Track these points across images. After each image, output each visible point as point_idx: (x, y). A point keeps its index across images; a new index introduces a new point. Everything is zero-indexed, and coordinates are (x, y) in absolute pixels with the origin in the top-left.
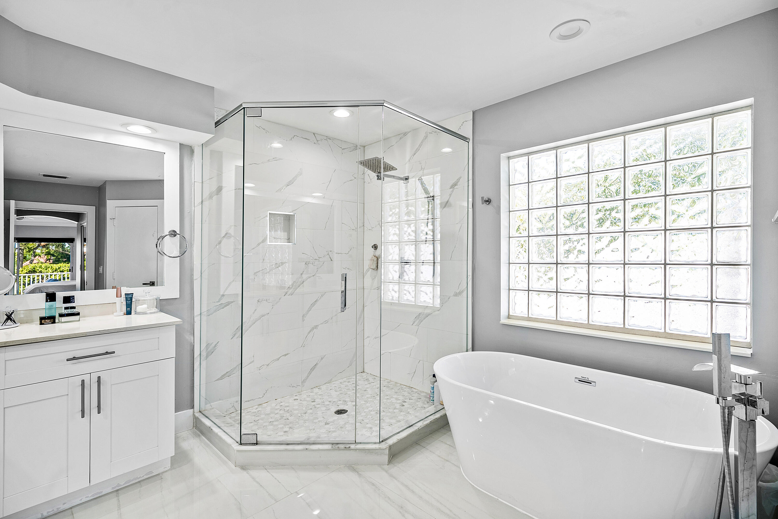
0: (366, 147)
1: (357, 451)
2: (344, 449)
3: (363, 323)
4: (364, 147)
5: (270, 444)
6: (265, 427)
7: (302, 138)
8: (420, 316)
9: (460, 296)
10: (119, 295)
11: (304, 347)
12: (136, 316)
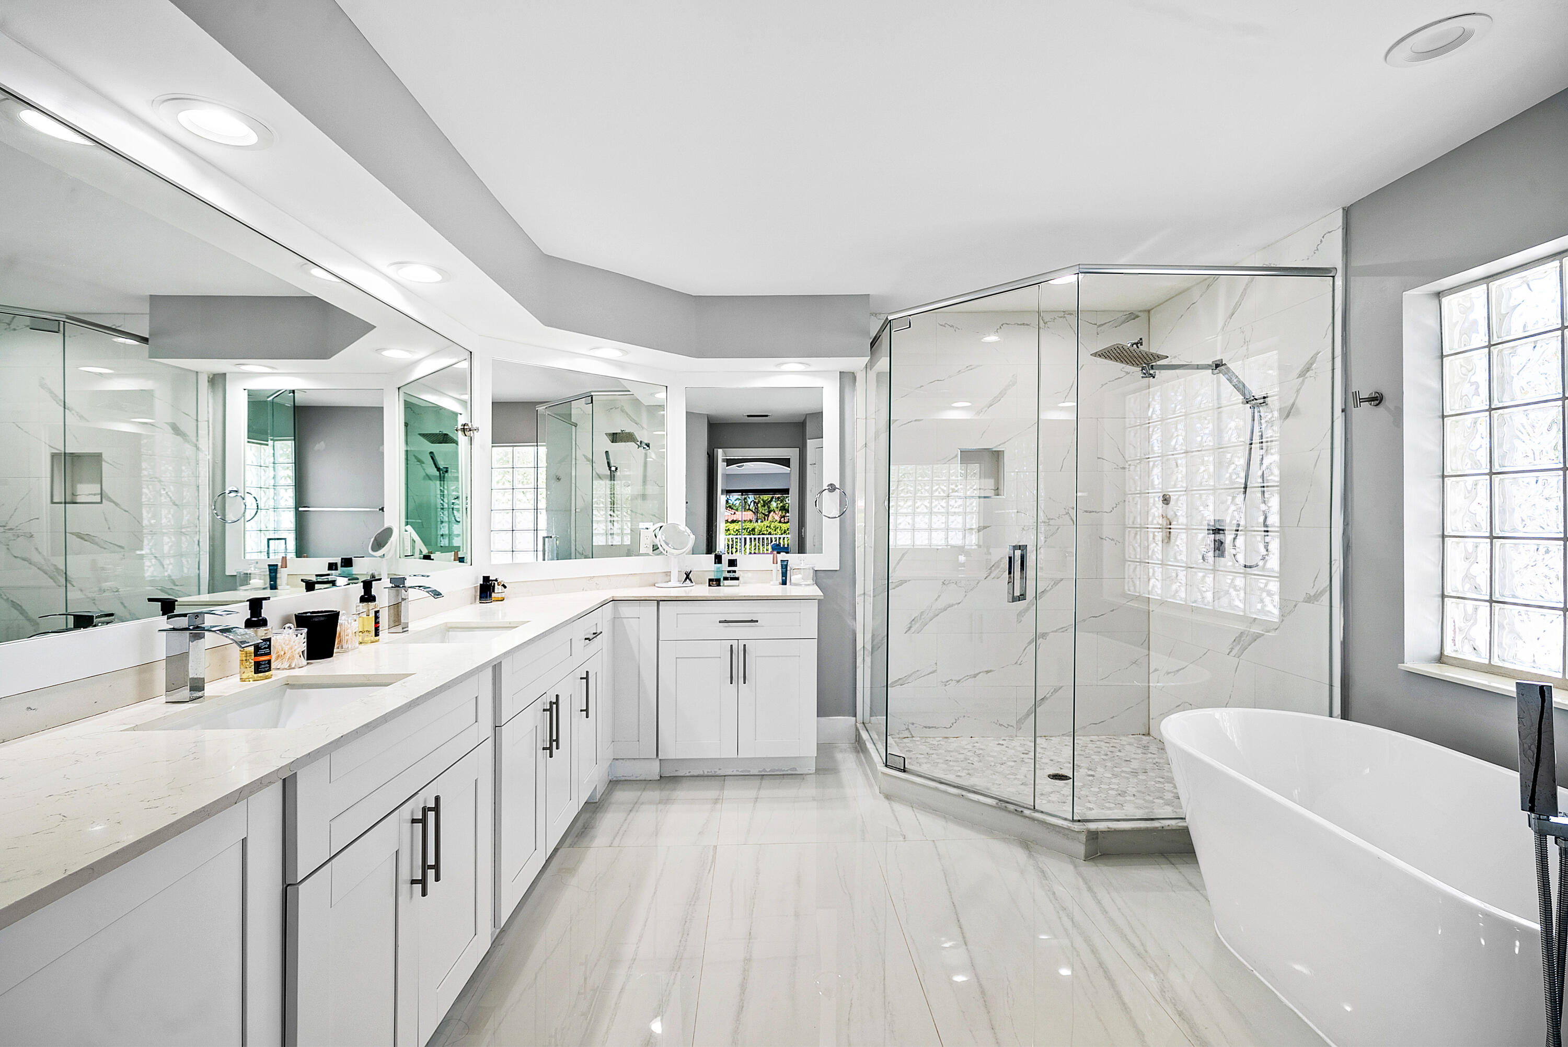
0: (1152, 312)
1: (1036, 822)
2: (1013, 813)
3: (1147, 639)
4: (1149, 311)
5: (921, 776)
6: (936, 764)
7: (1016, 326)
8: (1243, 639)
9: (1316, 603)
10: (775, 562)
11: (1020, 664)
12: (791, 587)
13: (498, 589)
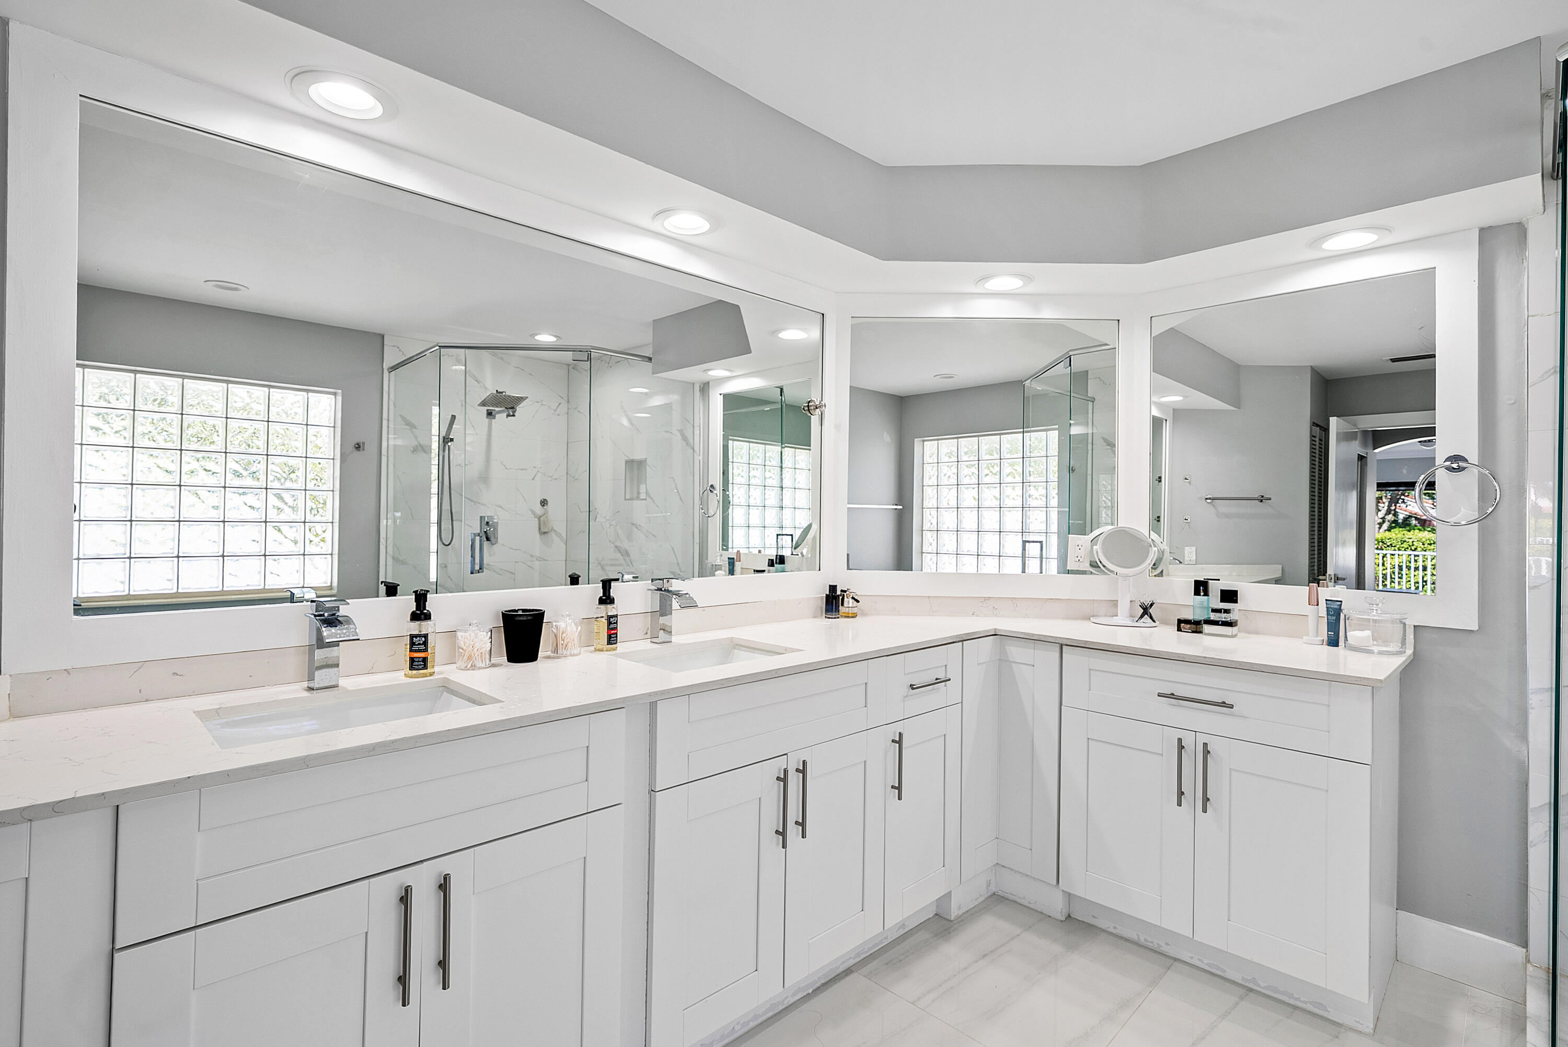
10: (1314, 600)
12: (1346, 651)
13: (849, 602)
